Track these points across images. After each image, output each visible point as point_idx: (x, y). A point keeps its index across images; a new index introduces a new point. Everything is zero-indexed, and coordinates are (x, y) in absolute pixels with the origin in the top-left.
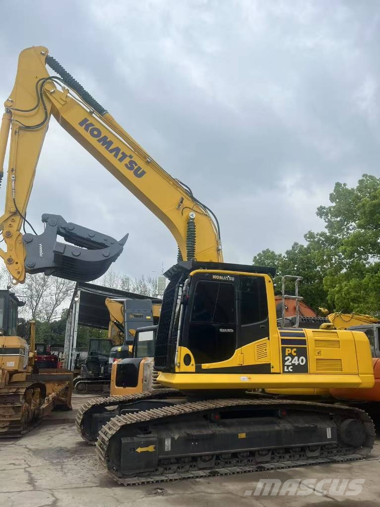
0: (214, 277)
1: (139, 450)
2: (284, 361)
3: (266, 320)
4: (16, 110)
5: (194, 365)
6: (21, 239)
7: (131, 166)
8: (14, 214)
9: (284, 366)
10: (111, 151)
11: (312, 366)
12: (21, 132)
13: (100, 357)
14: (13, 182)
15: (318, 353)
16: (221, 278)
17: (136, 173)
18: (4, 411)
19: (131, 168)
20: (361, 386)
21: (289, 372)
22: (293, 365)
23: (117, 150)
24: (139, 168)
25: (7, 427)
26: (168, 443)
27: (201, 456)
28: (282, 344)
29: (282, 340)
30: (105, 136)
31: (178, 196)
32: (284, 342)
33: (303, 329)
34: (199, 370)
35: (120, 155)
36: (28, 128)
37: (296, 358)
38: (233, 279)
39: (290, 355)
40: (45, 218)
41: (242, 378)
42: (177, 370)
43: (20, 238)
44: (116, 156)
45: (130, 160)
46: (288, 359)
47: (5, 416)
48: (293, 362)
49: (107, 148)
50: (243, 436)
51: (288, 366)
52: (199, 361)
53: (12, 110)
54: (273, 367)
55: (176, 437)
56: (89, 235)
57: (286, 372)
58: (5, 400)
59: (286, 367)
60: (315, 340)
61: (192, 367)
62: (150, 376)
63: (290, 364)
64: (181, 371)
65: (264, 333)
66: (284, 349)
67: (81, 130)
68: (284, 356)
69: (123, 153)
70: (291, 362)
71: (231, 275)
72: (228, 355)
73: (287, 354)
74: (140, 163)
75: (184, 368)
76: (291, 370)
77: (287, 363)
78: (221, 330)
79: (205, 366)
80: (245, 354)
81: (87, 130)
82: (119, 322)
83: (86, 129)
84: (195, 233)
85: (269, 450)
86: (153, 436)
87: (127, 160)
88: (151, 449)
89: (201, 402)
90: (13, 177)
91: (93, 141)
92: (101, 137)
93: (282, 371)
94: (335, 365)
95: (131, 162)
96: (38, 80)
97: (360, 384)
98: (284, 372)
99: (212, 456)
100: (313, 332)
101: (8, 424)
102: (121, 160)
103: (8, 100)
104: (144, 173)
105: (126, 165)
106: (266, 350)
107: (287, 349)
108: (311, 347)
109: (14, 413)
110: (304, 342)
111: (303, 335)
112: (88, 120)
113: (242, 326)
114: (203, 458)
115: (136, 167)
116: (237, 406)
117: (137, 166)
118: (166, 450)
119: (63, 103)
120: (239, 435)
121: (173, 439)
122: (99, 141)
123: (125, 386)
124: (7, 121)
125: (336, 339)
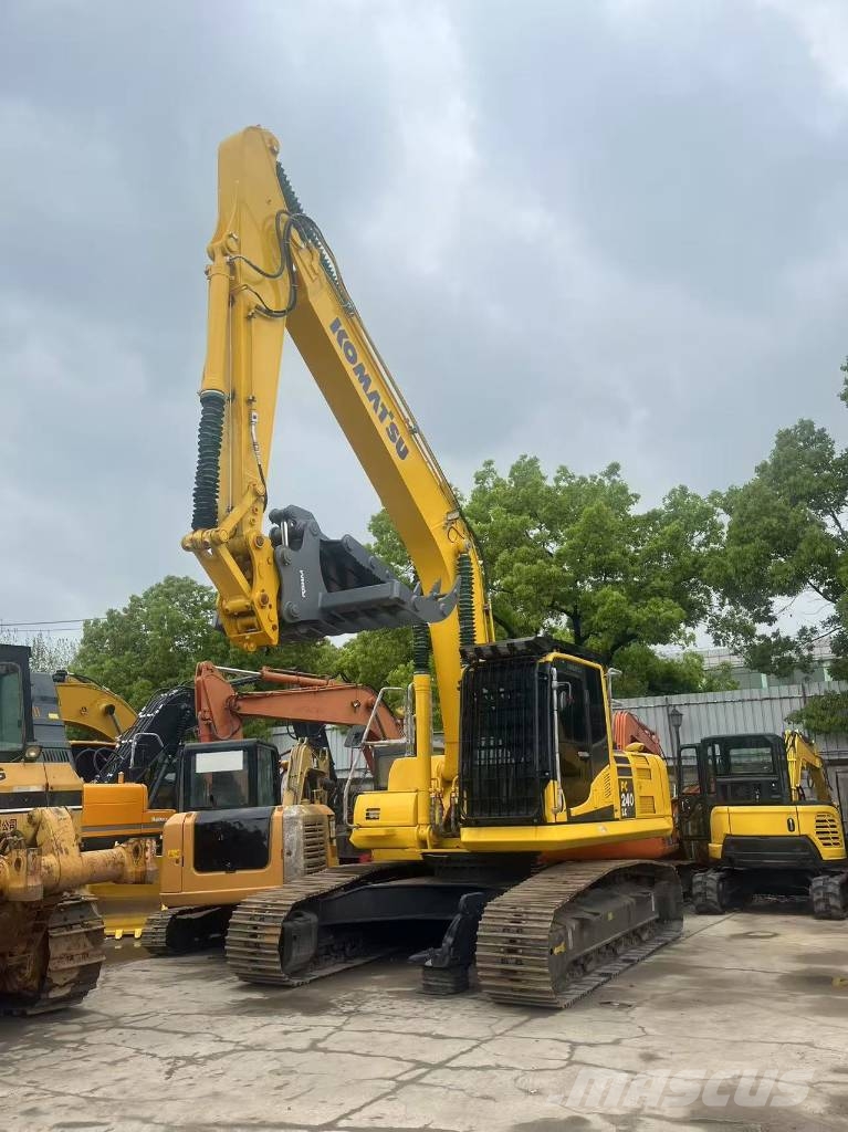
0: (568, 666)
1: (556, 951)
2: (621, 801)
3: (603, 740)
5: (566, 811)
7: (393, 433)
9: (621, 808)
10: (370, 398)
11: (637, 807)
14: (254, 426)
15: (639, 788)
19: (393, 438)
20: (669, 833)
22: (627, 806)
23: (376, 397)
24: (401, 441)
25: (70, 982)
26: (570, 937)
28: (619, 775)
29: (619, 768)
30: (361, 364)
32: (619, 771)
35: (380, 409)
36: (270, 313)
37: (628, 795)
39: (624, 791)
41: (602, 828)
44: (376, 408)
45: (391, 421)
46: (623, 798)
47: (71, 958)
49: (366, 389)
50: (610, 917)
52: (568, 804)
54: (615, 811)
55: (574, 926)
57: (623, 818)
58: (66, 919)
59: (623, 810)
60: (636, 769)
62: (298, 842)
65: (606, 757)
67: (334, 341)
68: (621, 793)
69: (383, 405)
70: (625, 802)
72: (586, 792)
74: (401, 430)
76: (625, 815)
77: (623, 804)
78: (579, 754)
79: (574, 811)
80: (597, 792)
81: (341, 345)
83: (340, 341)
86: (561, 928)
87: (388, 421)
88: (562, 947)
90: (254, 417)
92: (357, 364)
93: (620, 817)
94: (650, 804)
95: (393, 427)
97: (667, 829)
101: (74, 975)
102: (381, 418)
103: (229, 236)
104: (406, 450)
105: (387, 429)
106: (609, 784)
107: (622, 783)
108: (634, 779)
109: (90, 947)
110: (629, 771)
111: (628, 761)
112: (340, 325)
113: (593, 747)
115: (398, 438)
117: (399, 436)
118: (570, 947)
119: (313, 276)
120: (608, 915)
121: (572, 930)
122: (356, 372)
123: (232, 869)
125: (646, 766)
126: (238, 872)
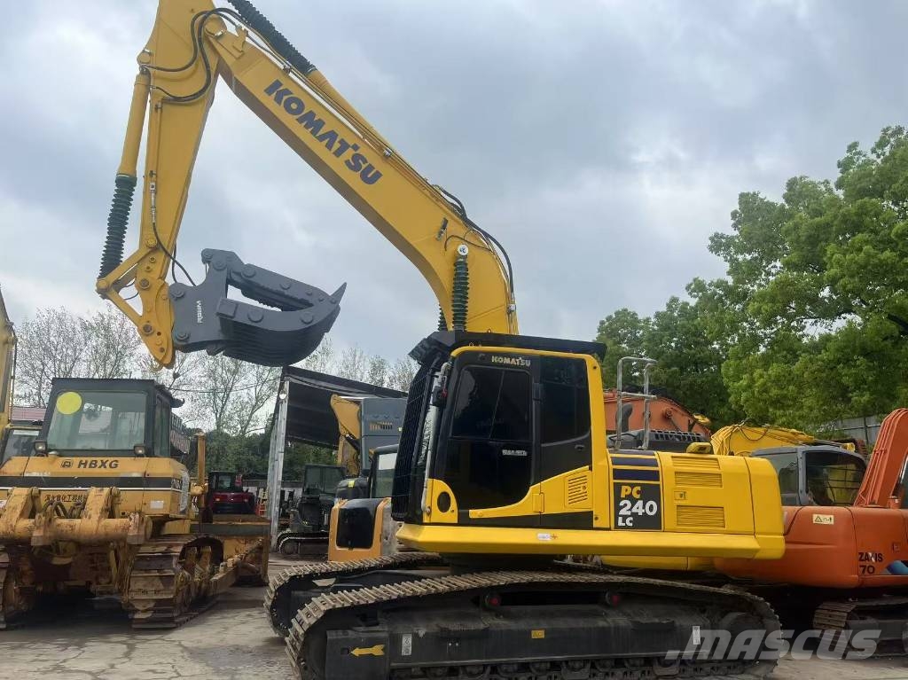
0: (494, 359)
1: (357, 652)
2: (618, 508)
3: (585, 436)
4: (158, 69)
5: (456, 511)
6: (167, 293)
7: (356, 163)
8: (154, 249)
9: (617, 516)
10: (321, 138)
11: (669, 518)
12: (167, 108)
13: (322, 497)
14: (153, 194)
15: (681, 496)
16: (507, 361)
17: (364, 177)
18: (145, 582)
19: (355, 168)
20: (758, 556)
21: (626, 528)
22: (635, 515)
23: (332, 136)
24: (370, 168)
25: (150, 609)
26: (407, 643)
27: (464, 667)
28: (618, 478)
29: (615, 471)
30: (311, 112)
31: (438, 216)
32: (618, 474)
33: (655, 453)
34: (464, 521)
35: (336, 146)
36: (176, 100)
37: (640, 503)
38: (528, 364)
39: (629, 497)
40: (208, 256)
41: (539, 535)
42: (426, 520)
43: (165, 292)
44: (329, 146)
45: (354, 152)
46: (626, 505)
47: (145, 592)
48: (634, 510)
49: (314, 133)
50: (538, 634)
51: (625, 517)
52: (464, 505)
53: (150, 69)
54: (596, 519)
55: (422, 633)
56: (281, 286)
57: (622, 528)
58: (149, 566)
59: (620, 518)
60: (676, 473)
61: (452, 514)
63: (629, 513)
64: (433, 521)
65: (583, 457)
66: (618, 488)
67: (269, 102)
68: (618, 499)
69: (342, 142)
70: (630, 510)
71: (526, 357)
72: (516, 494)
73: (623, 496)
74: (372, 158)
75: (437, 515)
76: (631, 525)
77: (623, 512)
78: (505, 452)
79: (474, 513)
80: (546, 495)
81: (279, 103)
82: (354, 437)
83: (278, 100)
84: (468, 281)
85: (586, 661)
86: (382, 631)
87: (349, 154)
88: (377, 650)
89: (469, 576)
90: (153, 187)
91: (290, 121)
92: (303, 113)
93: (613, 526)
94: (711, 516)
95: (357, 157)
96: (193, 15)
97: (756, 551)
98: (617, 527)
99: (485, 666)
100: (673, 457)
101: (151, 605)
102: (338, 153)
103: (144, 51)
104: (378, 175)
105: (347, 162)
106: (585, 487)
107: (624, 488)
108: (667, 484)
109: (162, 587)
110: (655, 475)
111: (654, 463)
112: (281, 85)
113: (543, 445)
114: (468, 669)
115: (364, 166)
116: (531, 584)
117: (367, 164)
118: (404, 653)
119: (237, 55)
120: (533, 632)
121: (415, 636)
122: (300, 120)
123: (351, 547)
124: (142, 89)
125: (716, 471)
126: (355, 550)
